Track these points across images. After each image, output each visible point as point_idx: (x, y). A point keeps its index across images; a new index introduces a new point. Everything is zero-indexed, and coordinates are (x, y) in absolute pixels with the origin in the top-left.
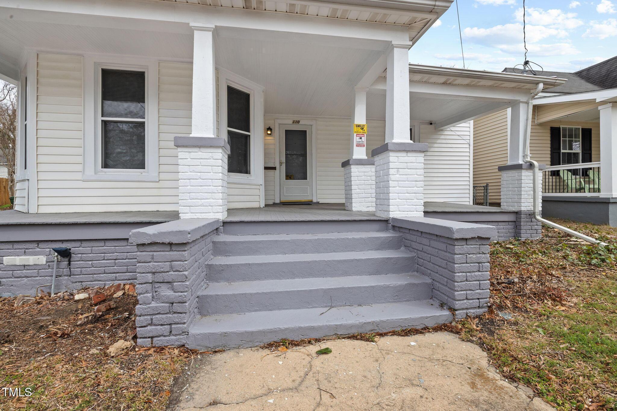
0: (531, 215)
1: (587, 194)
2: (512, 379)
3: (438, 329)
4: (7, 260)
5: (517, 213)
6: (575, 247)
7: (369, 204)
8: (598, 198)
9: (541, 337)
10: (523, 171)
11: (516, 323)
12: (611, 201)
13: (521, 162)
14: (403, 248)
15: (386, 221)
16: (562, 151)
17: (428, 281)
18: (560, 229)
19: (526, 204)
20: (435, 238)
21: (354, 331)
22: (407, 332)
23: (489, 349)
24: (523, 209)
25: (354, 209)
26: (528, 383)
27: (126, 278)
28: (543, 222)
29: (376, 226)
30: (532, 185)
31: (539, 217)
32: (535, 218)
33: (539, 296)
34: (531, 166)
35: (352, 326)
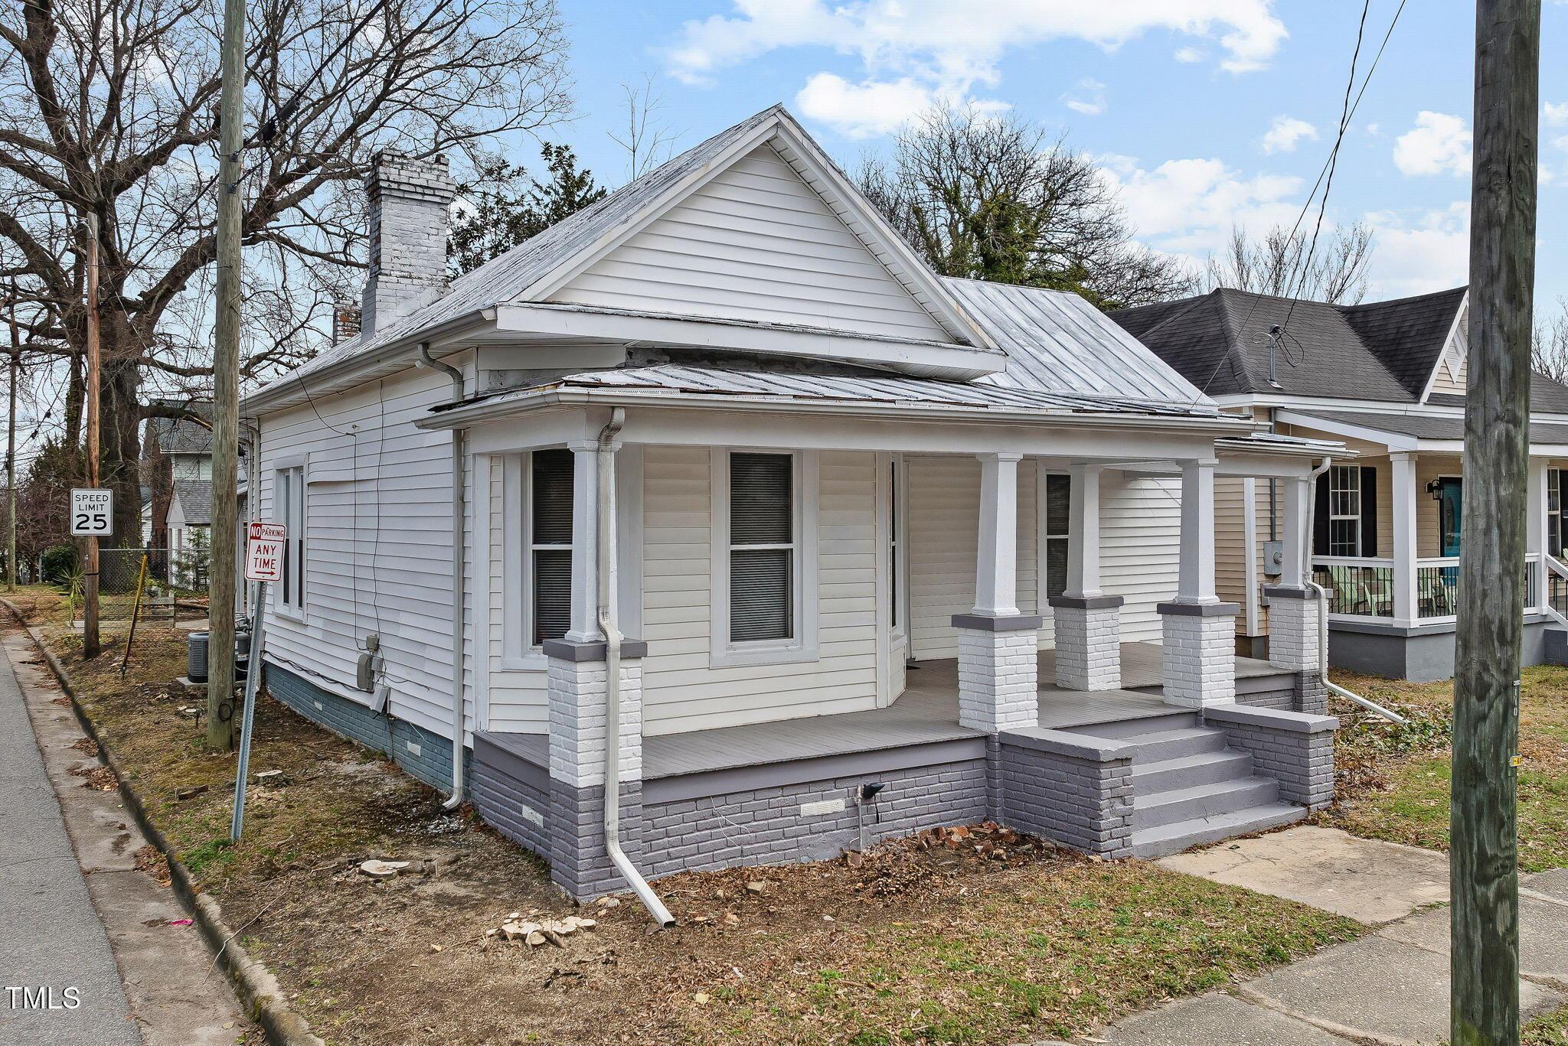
0: (1317, 676)
1: (1374, 619)
2: (1368, 838)
3: (1299, 824)
4: (808, 809)
5: (1297, 675)
6: (1374, 727)
7: (1110, 677)
8: (1390, 628)
9: (1377, 813)
10: (1305, 602)
11: (1356, 808)
12: (1409, 634)
13: (1301, 587)
14: (1227, 748)
15: (1196, 714)
16: (1332, 517)
17: (1276, 782)
18: (1349, 699)
19: (1310, 659)
20: (1282, 733)
21: (1241, 833)
22: (1278, 829)
23: (1346, 828)
24: (1306, 667)
25: (1091, 688)
26: (1378, 837)
27: (927, 821)
28: (1331, 688)
29: (1183, 721)
30: (1316, 626)
31: (1326, 681)
32: (1321, 681)
33: (1367, 784)
34: (1315, 594)
35: (1241, 827)
